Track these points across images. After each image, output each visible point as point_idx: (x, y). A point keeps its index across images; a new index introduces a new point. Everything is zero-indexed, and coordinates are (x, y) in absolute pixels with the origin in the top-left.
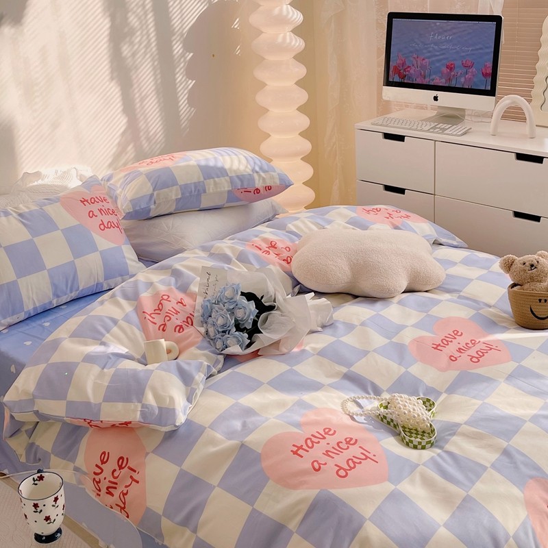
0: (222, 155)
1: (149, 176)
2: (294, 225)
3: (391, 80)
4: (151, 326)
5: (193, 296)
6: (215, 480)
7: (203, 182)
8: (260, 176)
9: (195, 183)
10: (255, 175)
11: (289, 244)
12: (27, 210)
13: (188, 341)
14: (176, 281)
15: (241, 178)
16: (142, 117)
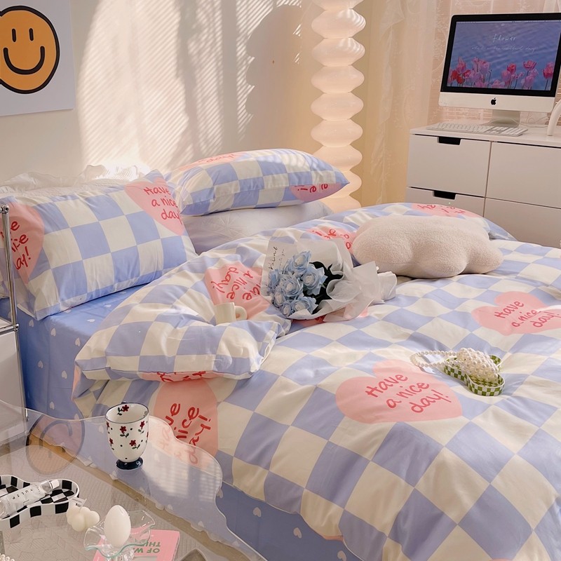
0: (280, 153)
1: (209, 171)
2: (351, 217)
3: (449, 85)
4: (219, 294)
5: (259, 270)
6: (289, 420)
7: (262, 178)
8: (317, 173)
9: (254, 179)
10: (313, 173)
11: (347, 232)
12: (93, 195)
13: (256, 307)
14: (242, 258)
15: (299, 175)
16: (203, 118)
